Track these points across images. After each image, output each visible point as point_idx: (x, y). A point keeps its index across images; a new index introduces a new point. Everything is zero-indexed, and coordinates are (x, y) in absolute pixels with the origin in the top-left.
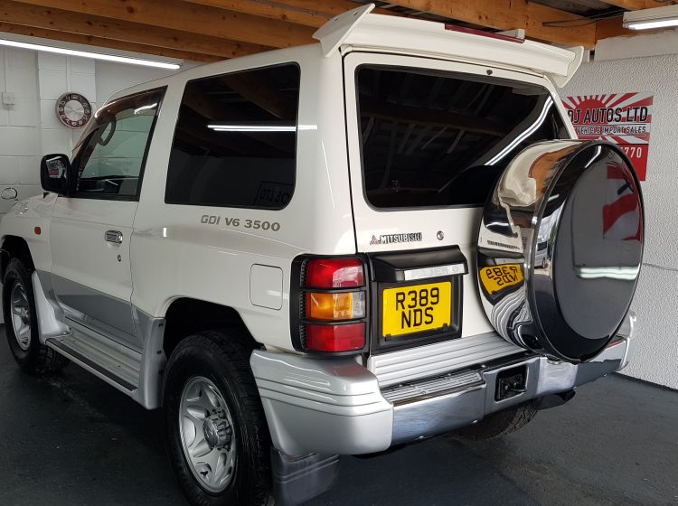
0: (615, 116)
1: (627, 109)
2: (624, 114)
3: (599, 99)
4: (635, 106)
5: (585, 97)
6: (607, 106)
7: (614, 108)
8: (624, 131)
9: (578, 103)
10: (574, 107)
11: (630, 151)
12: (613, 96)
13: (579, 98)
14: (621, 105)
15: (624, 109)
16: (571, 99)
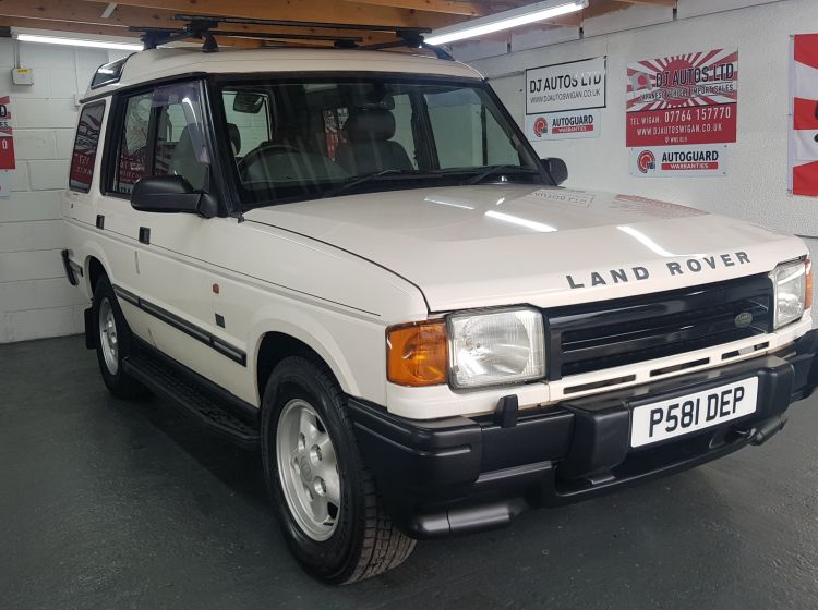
0: (703, 76)
1: (713, 67)
2: (711, 73)
3: (686, 59)
4: (721, 64)
5: (672, 58)
6: (694, 65)
7: (701, 67)
8: (712, 90)
9: (666, 65)
10: (662, 70)
11: (720, 112)
12: (699, 54)
13: (666, 59)
14: (707, 64)
15: (711, 67)
16: (658, 61)
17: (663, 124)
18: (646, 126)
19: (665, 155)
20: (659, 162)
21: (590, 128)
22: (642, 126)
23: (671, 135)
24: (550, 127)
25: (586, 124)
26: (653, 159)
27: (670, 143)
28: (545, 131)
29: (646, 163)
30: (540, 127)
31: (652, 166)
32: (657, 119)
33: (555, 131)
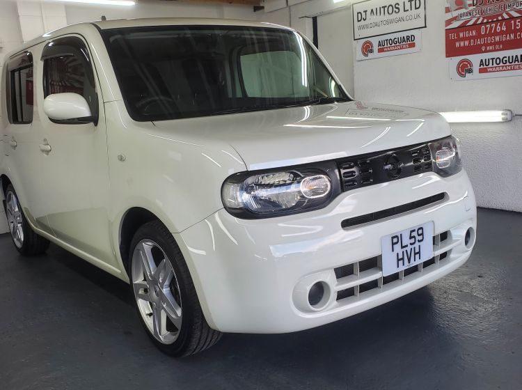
17: (479, 36)
18: (464, 39)
19: (482, 61)
20: (476, 67)
21: (412, 45)
22: (460, 40)
23: (486, 45)
24: (376, 48)
25: (409, 42)
26: (471, 65)
27: (486, 51)
28: (371, 51)
29: (464, 69)
30: (367, 49)
31: (470, 71)
32: (474, 33)
33: (380, 51)
